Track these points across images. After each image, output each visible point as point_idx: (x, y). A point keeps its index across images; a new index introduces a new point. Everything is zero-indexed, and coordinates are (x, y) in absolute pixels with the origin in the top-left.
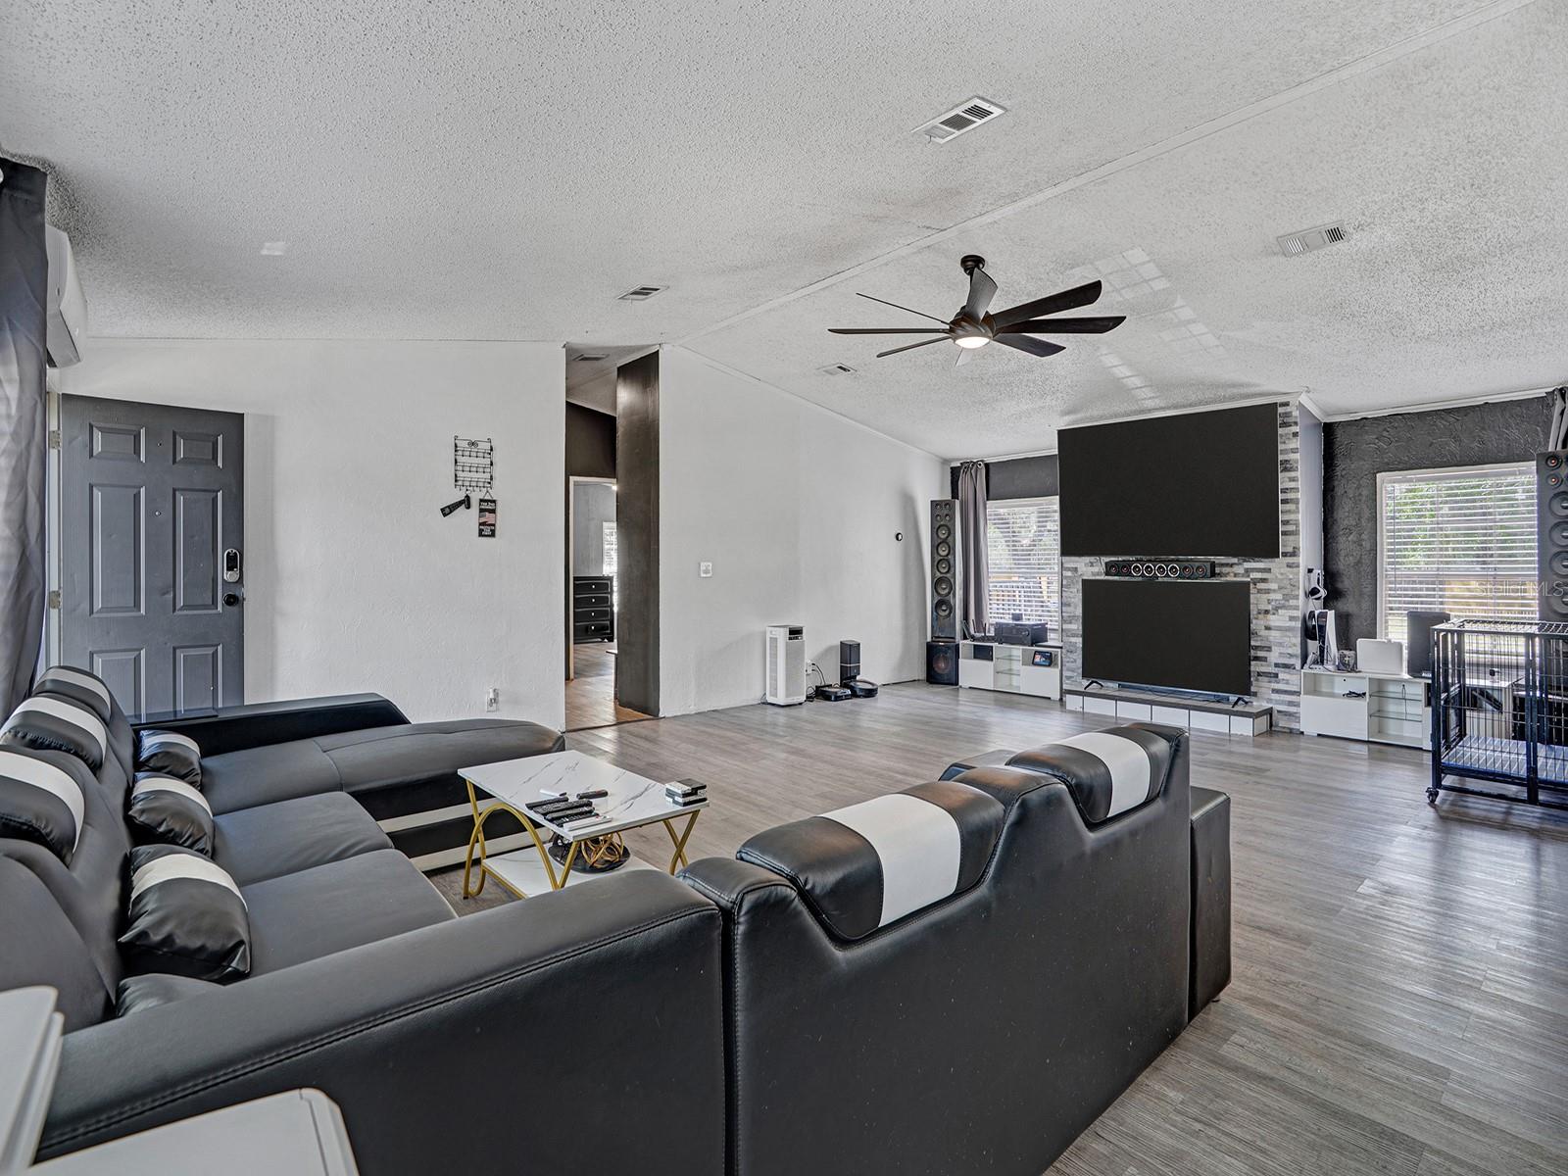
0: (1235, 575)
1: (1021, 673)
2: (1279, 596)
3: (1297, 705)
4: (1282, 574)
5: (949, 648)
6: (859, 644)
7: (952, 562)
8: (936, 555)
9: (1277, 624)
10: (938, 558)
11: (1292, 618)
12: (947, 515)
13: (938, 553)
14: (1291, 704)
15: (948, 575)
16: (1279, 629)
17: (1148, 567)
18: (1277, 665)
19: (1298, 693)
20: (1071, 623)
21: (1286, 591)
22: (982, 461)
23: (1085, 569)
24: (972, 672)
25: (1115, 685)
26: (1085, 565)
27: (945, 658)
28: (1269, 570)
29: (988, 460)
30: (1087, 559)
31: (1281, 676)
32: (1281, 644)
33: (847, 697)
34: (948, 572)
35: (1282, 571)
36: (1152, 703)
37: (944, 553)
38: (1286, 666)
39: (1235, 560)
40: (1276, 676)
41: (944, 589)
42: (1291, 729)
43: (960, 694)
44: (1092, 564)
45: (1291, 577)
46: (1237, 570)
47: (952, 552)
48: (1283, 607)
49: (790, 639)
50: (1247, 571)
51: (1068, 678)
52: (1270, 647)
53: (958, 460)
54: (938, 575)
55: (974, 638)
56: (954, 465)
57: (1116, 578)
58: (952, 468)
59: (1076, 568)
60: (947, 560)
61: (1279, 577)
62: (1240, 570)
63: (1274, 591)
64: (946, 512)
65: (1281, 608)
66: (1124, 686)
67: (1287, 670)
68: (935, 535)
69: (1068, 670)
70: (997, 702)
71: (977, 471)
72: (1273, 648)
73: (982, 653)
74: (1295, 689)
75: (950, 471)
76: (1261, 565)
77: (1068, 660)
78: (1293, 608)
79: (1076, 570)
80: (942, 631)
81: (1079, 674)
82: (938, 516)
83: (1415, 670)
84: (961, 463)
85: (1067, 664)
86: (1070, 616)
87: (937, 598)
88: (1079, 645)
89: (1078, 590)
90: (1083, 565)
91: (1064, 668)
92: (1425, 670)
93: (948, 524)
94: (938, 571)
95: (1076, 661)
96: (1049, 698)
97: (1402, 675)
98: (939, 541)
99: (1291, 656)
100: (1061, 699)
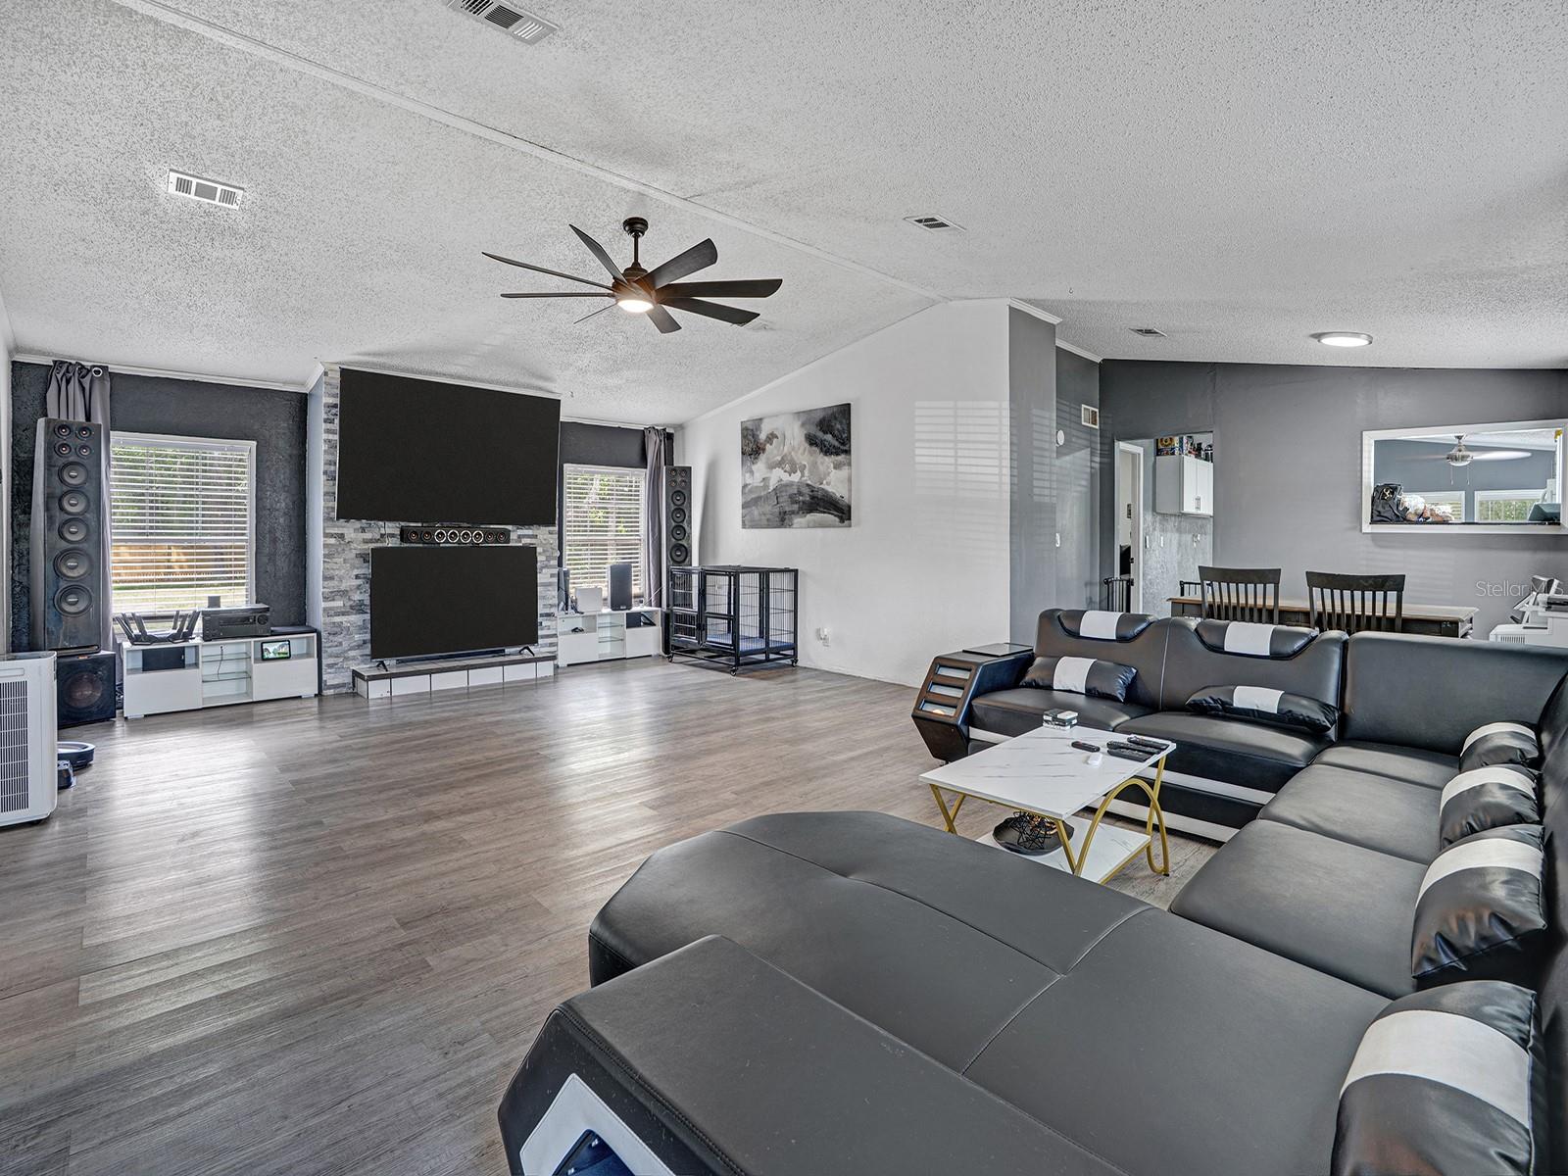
2: (545, 558)
3: (556, 645)
4: (545, 540)
5: (101, 662)
7: (92, 525)
8: (56, 512)
9: (546, 580)
10: (59, 517)
11: (552, 576)
12: (78, 446)
13: (62, 509)
14: (551, 645)
15: (83, 545)
16: (546, 584)
17: (453, 533)
18: (545, 615)
19: (555, 635)
20: (334, 600)
21: (547, 554)
23: (353, 535)
26: (355, 530)
27: (94, 681)
28: (538, 537)
29: (115, 369)
30: (357, 524)
31: (547, 624)
32: (544, 598)
34: (85, 540)
35: (545, 537)
36: (430, 672)
37: (77, 509)
38: (550, 615)
40: (545, 623)
41: (76, 568)
44: (363, 530)
47: (93, 506)
50: (520, 537)
51: (330, 666)
54: (64, 545)
56: (25, 359)
57: (417, 545)
58: (14, 362)
59: (342, 534)
60: (82, 521)
62: (514, 536)
63: (543, 553)
64: (81, 442)
65: (546, 567)
66: (402, 662)
67: (550, 618)
68: (55, 478)
69: (330, 656)
71: (91, 381)
73: (162, 659)
74: (554, 632)
75: (11, 367)
76: (530, 532)
77: (330, 644)
78: (552, 567)
79: (342, 536)
80: (75, 637)
81: (347, 659)
82: (63, 445)
83: (615, 606)
84: (55, 362)
85: (329, 650)
86: (332, 592)
87: (63, 584)
88: (345, 624)
89: (345, 560)
90: (352, 531)
91: (323, 655)
92: (623, 605)
93: (85, 462)
94: (62, 537)
95: (341, 644)
96: (300, 697)
97: (607, 610)
98: (65, 489)
99: (552, 606)
100: (319, 695)
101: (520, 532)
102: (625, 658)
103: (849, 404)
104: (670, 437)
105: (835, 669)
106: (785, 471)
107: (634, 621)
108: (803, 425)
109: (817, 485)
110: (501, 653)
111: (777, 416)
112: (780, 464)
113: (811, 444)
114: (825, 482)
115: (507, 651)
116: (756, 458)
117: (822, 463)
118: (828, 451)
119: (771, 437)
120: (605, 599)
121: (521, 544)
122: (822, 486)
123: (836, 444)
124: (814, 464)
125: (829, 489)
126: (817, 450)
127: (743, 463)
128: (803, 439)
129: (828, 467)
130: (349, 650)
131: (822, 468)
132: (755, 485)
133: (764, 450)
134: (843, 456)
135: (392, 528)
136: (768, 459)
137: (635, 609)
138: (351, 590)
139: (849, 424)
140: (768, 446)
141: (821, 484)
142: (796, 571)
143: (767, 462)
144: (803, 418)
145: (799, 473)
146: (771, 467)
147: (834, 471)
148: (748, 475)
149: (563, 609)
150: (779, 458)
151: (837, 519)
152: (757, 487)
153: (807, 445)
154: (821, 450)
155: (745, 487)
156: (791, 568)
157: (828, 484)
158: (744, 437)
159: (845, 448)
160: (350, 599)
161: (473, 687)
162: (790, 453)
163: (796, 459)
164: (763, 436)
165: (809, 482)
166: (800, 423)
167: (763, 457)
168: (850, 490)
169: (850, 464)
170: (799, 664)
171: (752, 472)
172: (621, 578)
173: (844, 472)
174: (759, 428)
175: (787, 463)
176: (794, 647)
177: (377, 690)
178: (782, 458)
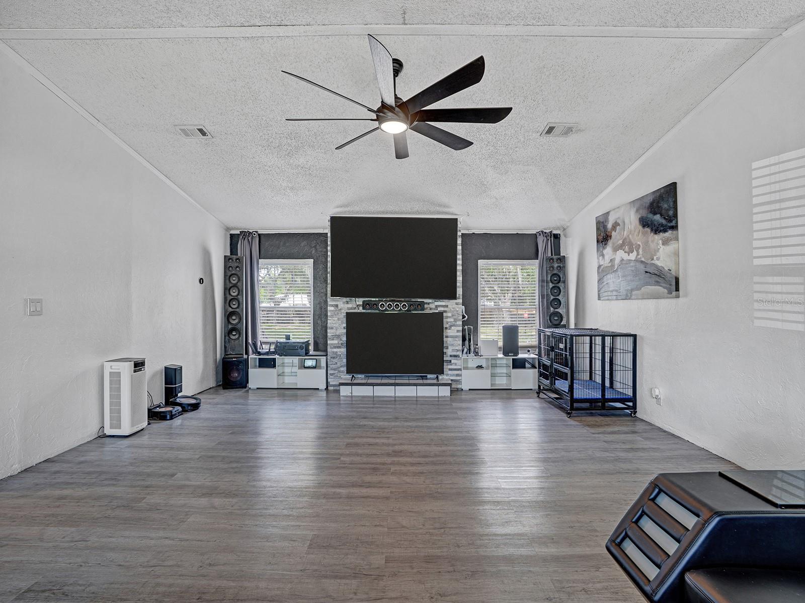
0: (431, 309)
1: (298, 374)
2: (452, 320)
3: (460, 375)
4: (453, 308)
5: (241, 362)
6: (181, 368)
7: (241, 300)
8: (228, 295)
9: (451, 334)
10: (229, 298)
11: (458, 331)
12: (237, 267)
13: (230, 294)
14: (457, 375)
15: (237, 310)
16: (452, 337)
17: (390, 304)
18: (451, 356)
19: (460, 370)
20: (333, 340)
21: (455, 317)
22: (256, 232)
23: (342, 305)
24: (258, 377)
25: (363, 376)
27: (238, 370)
28: (447, 306)
29: (260, 232)
30: (345, 299)
31: (452, 362)
32: (452, 345)
33: (181, 413)
34: (238, 307)
35: (453, 306)
36: (373, 385)
37: (235, 294)
38: (455, 356)
39: (430, 301)
40: (450, 361)
41: (235, 320)
42: (457, 388)
43: (250, 395)
44: (347, 303)
45: (457, 310)
46: (433, 306)
47: (240, 293)
48: (454, 325)
49: (135, 371)
50: (437, 306)
51: (332, 374)
52: (448, 347)
53: (237, 229)
54: (230, 310)
55: (259, 354)
56: (233, 232)
57: (369, 311)
58: (231, 234)
60: (237, 299)
61: (452, 310)
62: (432, 306)
63: (450, 317)
64: (236, 265)
65: (453, 326)
67: (456, 358)
68: (228, 281)
69: (331, 369)
70: (279, 396)
71: (252, 238)
72: (449, 347)
73: (267, 363)
74: (459, 367)
75: (229, 236)
76: (443, 304)
77: (331, 363)
78: (458, 326)
79: (337, 306)
80: (234, 350)
81: (339, 372)
82: (230, 267)
83: (506, 353)
84: (240, 232)
85: (331, 366)
86: (332, 336)
87: (230, 326)
88: (339, 353)
89: (338, 319)
90: (342, 303)
91: (328, 368)
92: (511, 353)
93: (238, 273)
94: (230, 306)
95: (336, 363)
96: (318, 389)
97: (501, 355)
98: (231, 285)
99: (458, 351)
100: (327, 389)
101: (437, 303)
102: (511, 389)
103: (676, 183)
104: (557, 237)
105: (666, 427)
106: (625, 252)
107: (519, 364)
108: (637, 211)
109: (649, 262)
110: (423, 378)
111: (618, 207)
112: (621, 247)
113: (644, 226)
114: (655, 258)
115: (429, 376)
116: (606, 244)
117: (653, 241)
118: (657, 229)
119: (616, 225)
120: (500, 348)
121: (437, 311)
122: (653, 262)
123: (664, 222)
124: (646, 243)
125: (659, 263)
126: (648, 230)
127: (598, 250)
128: (638, 222)
129: (658, 244)
130: (341, 367)
131: (652, 246)
132: (606, 265)
133: (611, 236)
134: (670, 232)
135: (360, 301)
136: (613, 244)
137: (521, 356)
138: (342, 335)
139: (675, 202)
140: (613, 234)
141: (653, 259)
142: (635, 336)
143: (613, 246)
144: (637, 205)
145: (635, 253)
146: (615, 250)
147: (662, 247)
148: (601, 258)
149: (466, 353)
150: (621, 242)
151: (666, 291)
152: (607, 267)
153: (641, 227)
154: (652, 230)
155: (599, 267)
156: (632, 333)
157: (658, 259)
158: (598, 229)
159: (672, 224)
160: (341, 340)
161: (399, 397)
162: (628, 236)
163: (632, 240)
164: (610, 226)
165: (643, 259)
166: (635, 209)
167: (610, 243)
168: (678, 264)
169: (677, 239)
170: (638, 415)
171: (603, 255)
172: (511, 333)
173: (672, 246)
174: (606, 220)
175: (628, 245)
176: (634, 399)
177: (345, 391)
178: (623, 242)
